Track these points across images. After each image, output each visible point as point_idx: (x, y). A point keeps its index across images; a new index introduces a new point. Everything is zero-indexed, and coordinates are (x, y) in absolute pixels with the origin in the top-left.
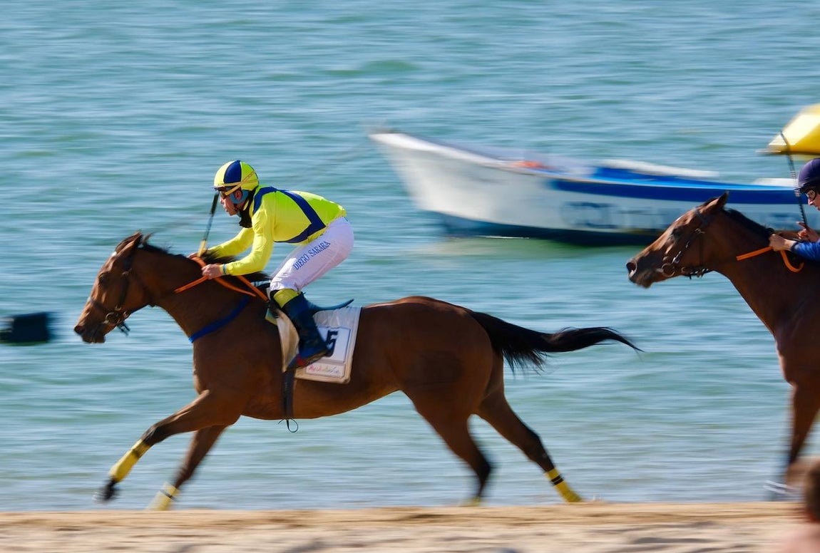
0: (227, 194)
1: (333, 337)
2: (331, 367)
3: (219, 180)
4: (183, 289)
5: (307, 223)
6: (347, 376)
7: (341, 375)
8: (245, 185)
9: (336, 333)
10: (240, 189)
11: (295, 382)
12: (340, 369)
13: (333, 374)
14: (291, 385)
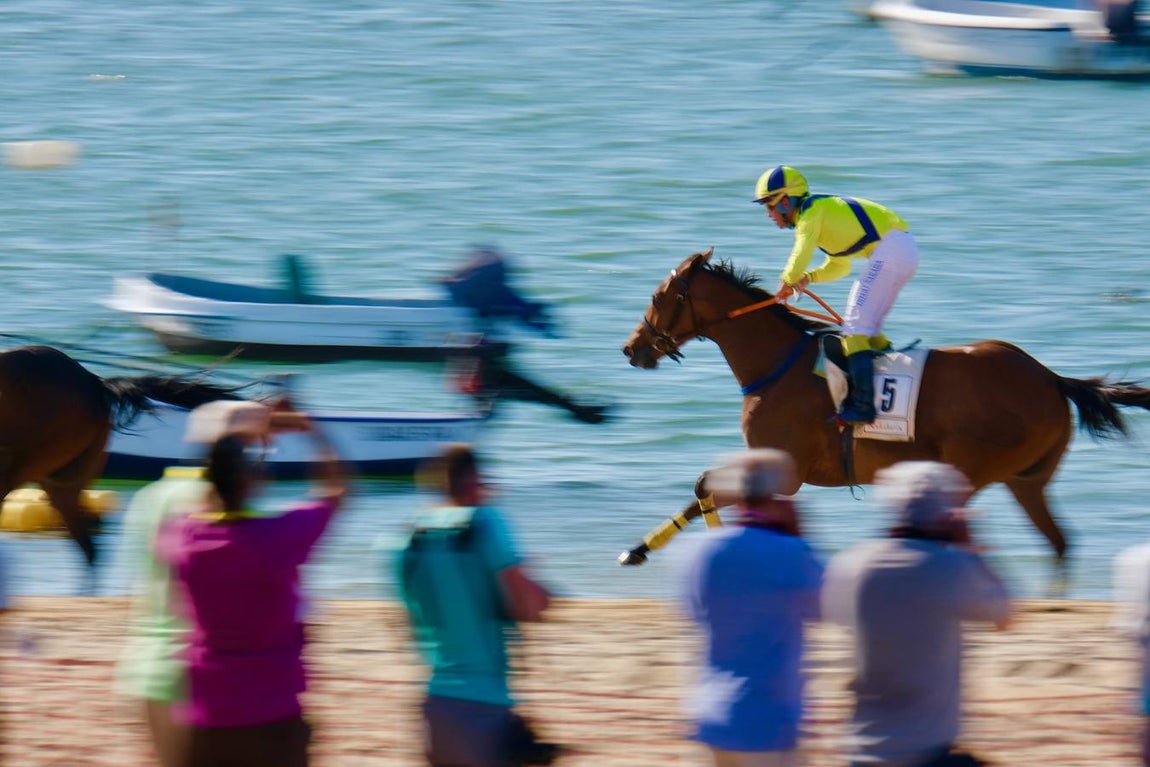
0: (773, 203)
1: (891, 385)
2: (891, 423)
3: (761, 189)
4: (738, 313)
5: (860, 232)
6: (912, 433)
7: (904, 431)
8: (792, 190)
9: (893, 381)
10: (786, 196)
11: (855, 443)
12: (903, 425)
13: (895, 431)
14: (850, 447)
